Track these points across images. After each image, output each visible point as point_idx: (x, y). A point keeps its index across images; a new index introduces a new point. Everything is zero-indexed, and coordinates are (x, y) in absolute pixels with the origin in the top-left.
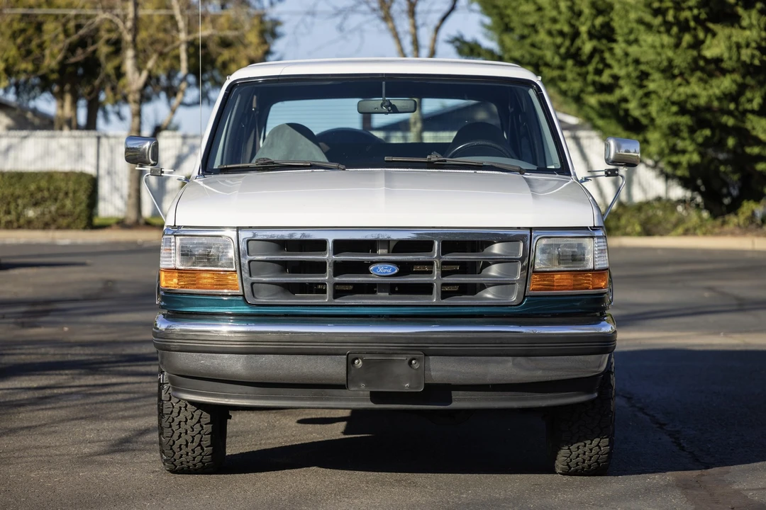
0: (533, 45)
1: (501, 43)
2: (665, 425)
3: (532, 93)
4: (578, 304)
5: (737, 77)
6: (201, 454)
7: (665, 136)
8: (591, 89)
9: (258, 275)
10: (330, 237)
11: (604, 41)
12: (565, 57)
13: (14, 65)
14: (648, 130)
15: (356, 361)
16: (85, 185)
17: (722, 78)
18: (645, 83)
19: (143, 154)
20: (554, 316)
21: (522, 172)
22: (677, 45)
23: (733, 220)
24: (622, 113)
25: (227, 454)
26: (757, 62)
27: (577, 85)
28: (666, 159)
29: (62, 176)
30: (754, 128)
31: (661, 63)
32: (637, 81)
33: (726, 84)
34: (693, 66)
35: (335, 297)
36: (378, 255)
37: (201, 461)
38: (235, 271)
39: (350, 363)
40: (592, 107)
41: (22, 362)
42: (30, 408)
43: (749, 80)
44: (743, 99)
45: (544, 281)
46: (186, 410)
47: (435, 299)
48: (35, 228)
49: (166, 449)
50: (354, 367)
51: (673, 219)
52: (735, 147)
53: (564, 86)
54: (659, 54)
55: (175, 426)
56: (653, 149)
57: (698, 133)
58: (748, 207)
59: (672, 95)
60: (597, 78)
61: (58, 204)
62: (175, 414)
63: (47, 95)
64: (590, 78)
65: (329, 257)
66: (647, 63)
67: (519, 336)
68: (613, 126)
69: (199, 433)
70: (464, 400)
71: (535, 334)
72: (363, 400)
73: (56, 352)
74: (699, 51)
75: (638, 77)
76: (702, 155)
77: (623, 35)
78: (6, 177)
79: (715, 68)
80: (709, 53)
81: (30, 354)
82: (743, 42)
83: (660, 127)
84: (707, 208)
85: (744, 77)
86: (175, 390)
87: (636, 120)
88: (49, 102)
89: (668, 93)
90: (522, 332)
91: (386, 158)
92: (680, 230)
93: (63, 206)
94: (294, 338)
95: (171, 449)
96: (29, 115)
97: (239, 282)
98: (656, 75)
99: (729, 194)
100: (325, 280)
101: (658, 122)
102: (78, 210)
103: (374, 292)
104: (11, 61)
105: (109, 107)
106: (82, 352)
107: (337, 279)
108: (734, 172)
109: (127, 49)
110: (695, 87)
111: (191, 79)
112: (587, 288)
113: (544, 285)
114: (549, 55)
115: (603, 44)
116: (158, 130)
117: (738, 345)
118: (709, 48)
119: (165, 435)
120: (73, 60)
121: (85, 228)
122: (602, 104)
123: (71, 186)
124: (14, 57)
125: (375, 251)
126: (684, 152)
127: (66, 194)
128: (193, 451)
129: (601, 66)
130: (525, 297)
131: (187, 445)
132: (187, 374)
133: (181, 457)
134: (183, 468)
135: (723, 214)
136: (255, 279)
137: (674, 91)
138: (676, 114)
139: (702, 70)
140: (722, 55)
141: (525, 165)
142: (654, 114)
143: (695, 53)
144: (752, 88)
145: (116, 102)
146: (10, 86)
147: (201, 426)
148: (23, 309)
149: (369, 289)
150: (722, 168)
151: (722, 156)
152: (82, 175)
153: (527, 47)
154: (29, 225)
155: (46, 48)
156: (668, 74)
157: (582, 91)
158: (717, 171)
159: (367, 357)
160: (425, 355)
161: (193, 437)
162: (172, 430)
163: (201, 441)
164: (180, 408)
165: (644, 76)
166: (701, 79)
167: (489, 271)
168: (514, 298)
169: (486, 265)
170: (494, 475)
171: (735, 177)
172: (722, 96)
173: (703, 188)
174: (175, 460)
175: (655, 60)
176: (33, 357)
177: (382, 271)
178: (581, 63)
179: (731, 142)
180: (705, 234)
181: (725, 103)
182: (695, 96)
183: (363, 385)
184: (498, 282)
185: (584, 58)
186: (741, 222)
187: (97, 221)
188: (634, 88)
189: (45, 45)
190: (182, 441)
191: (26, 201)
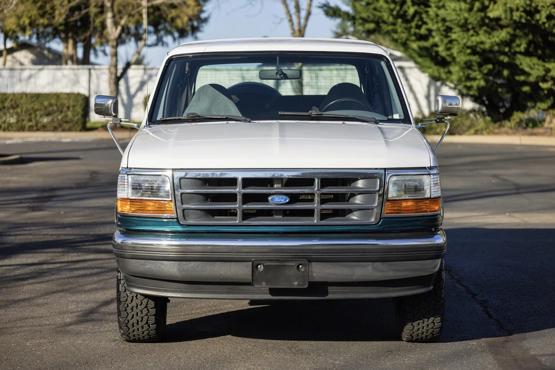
0: (375, 9)
1: (354, 7)
2: (476, 295)
3: (383, 64)
4: (419, 223)
5: (510, 30)
6: (148, 330)
7: (462, 69)
8: (413, 38)
9: (187, 203)
10: (240, 176)
11: (422, 7)
12: (396, 17)
13: (35, 21)
14: (451, 65)
15: (259, 266)
16: (81, 102)
17: (500, 31)
18: (449, 34)
19: (107, 108)
20: (402, 232)
21: (376, 122)
22: (471, 10)
23: (507, 124)
24: (434, 54)
25: (167, 323)
26: (523, 21)
27: (404, 36)
28: (463, 84)
29: (65, 96)
30: (521, 64)
31: (460, 21)
32: (444, 33)
33: (503, 34)
34: (481, 23)
35: (244, 219)
36: (274, 189)
37: (148, 334)
38: (171, 201)
39: (255, 267)
40: (414, 50)
41: (30, 241)
42: (31, 281)
43: (518, 32)
44: (514, 45)
45: (395, 207)
46: (137, 298)
47: (315, 220)
48: (48, 131)
49: (124, 326)
50: (257, 270)
51: (467, 123)
52: (508, 76)
53: (395, 36)
54: (459, 15)
55: (129, 310)
56: (454, 77)
57: (484, 67)
58: (517, 116)
59: (467, 42)
60: (417, 31)
61: (63, 115)
62: (129, 301)
63: (57, 40)
64: (413, 31)
65: (238, 190)
66: (451, 21)
67: (377, 248)
68: (428, 62)
69: (147, 315)
70: (337, 293)
71: (388, 246)
72: (265, 293)
73: (54, 233)
74: (485, 13)
75: (444, 30)
76: (486, 81)
77: (434, 3)
78: (29, 97)
79: (495, 24)
80: (492, 15)
81: (36, 235)
82: (514, 7)
83: (459, 63)
84: (489, 115)
85: (515, 30)
86: (128, 285)
87: (443, 58)
88: (59, 44)
89: (465, 41)
90: (378, 245)
91: (280, 113)
92: (472, 131)
93: (66, 116)
94: (214, 249)
95: (127, 326)
96: (46, 52)
97: (173, 208)
98: (457, 29)
99: (504, 106)
100: (236, 207)
101: (458, 59)
102: (76, 118)
103: (272, 215)
104: (33, 18)
105: (98, 47)
106: (71, 233)
107: (245, 206)
108: (507, 92)
109: (107, 11)
110: (482, 37)
111: (151, 28)
112: (426, 212)
113: (394, 210)
114: (385, 16)
115: (422, 9)
116: (128, 65)
117: (519, 224)
118: (491, 11)
119: (122, 316)
120: (72, 19)
121: (80, 131)
122: (421, 48)
123: (72, 103)
124: (35, 15)
125: (272, 186)
126: (475, 79)
127: (68, 108)
128: (142, 327)
129: (420, 23)
130: (381, 218)
131: (138, 324)
132: (137, 275)
133: (134, 331)
134: (135, 339)
135: (500, 120)
136: (185, 206)
137: (469, 39)
138: (469, 54)
139: (487, 25)
140: (501, 16)
141: (379, 117)
142: (455, 55)
143: (483, 14)
144: (520, 37)
145: (102, 44)
146: (33, 33)
147: (148, 310)
148: (35, 195)
149: (268, 213)
150: (500, 90)
151: (499, 81)
152: (79, 95)
153: (371, 10)
154: (44, 128)
155: (56, 9)
156: (465, 29)
157: (407, 39)
158: (496, 92)
159: (267, 263)
160: (309, 262)
161: (142, 318)
162: (127, 313)
163: (148, 320)
164: (133, 297)
165: (449, 30)
166: (486, 32)
167: (355, 199)
168: (373, 220)
169: (353, 195)
170: (358, 342)
171: (508, 96)
172: (500, 43)
173: (487, 102)
174: (129, 334)
175: (456, 19)
176: (37, 237)
177: (277, 200)
178: (407, 21)
179: (506, 73)
180: (489, 134)
181: (502, 48)
182: (482, 43)
183: (264, 284)
184: (362, 208)
185: (409, 17)
186: (513, 126)
187: (89, 125)
188: (442, 37)
189: (55, 8)
190: (134, 320)
191: (42, 112)
